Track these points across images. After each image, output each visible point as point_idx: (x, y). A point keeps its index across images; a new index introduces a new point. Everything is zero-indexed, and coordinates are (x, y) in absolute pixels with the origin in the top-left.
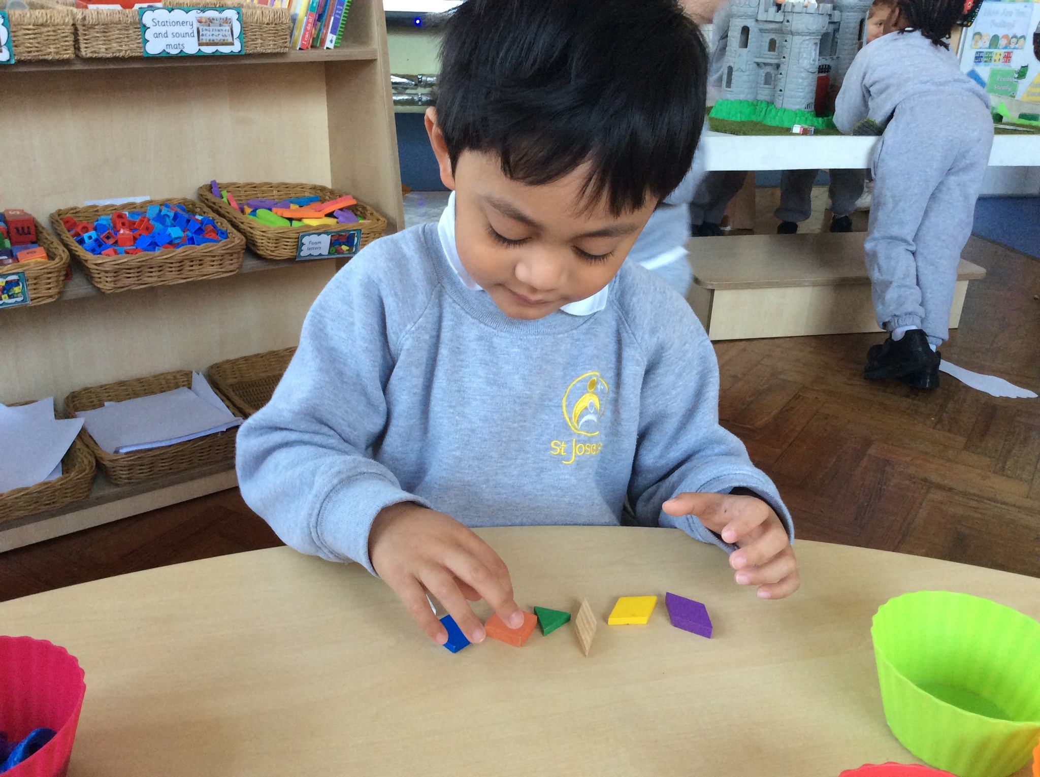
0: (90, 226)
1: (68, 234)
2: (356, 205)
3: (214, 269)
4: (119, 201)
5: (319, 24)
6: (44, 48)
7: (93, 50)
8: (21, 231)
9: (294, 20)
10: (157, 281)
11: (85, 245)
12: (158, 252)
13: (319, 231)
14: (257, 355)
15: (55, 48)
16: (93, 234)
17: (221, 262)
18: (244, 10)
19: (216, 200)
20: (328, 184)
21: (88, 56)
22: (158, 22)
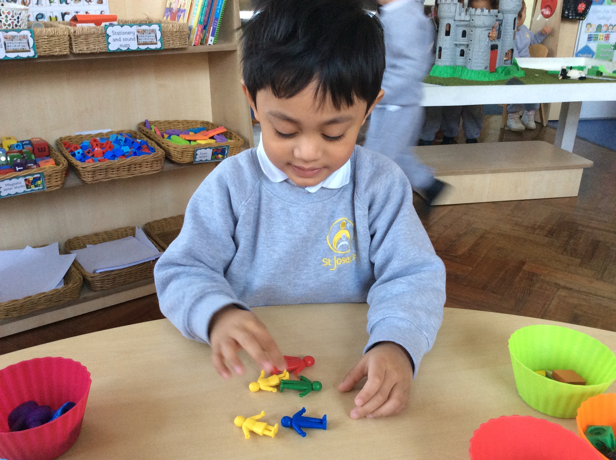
0: (79, 146)
1: (67, 151)
2: (226, 132)
3: (147, 170)
4: (94, 132)
5: (204, 31)
6: (53, 49)
7: (80, 49)
8: (40, 150)
9: (190, 29)
10: (116, 177)
11: (76, 157)
12: (116, 161)
13: (205, 147)
14: (171, 218)
15: (58, 49)
16: (80, 151)
17: (151, 165)
18: (162, 25)
19: (148, 131)
20: (211, 120)
21: (77, 52)
22: (115, 32)
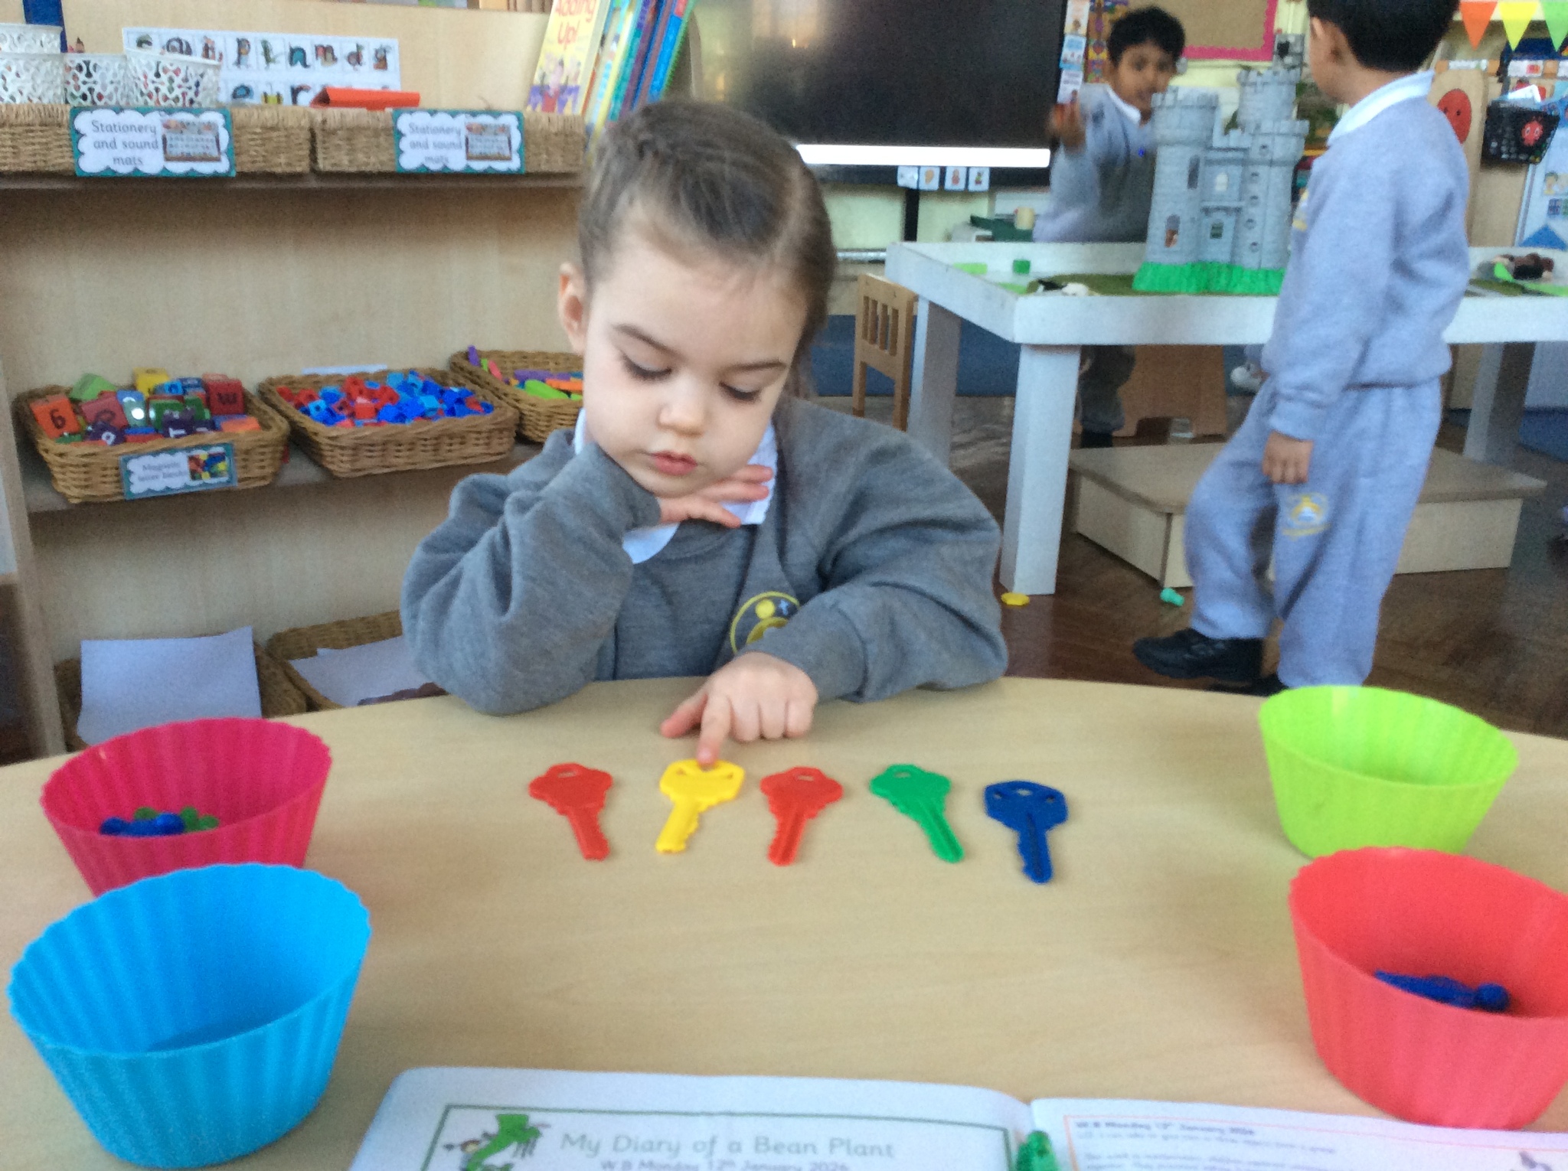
0: (316, 396)
1: (288, 404)
6: (272, 158)
7: (333, 161)
8: (225, 400)
9: (589, 131)
10: (405, 464)
11: (312, 416)
12: (407, 426)
15: (287, 158)
16: (322, 403)
17: (487, 441)
18: (525, 118)
19: (473, 368)
21: (325, 170)
22: (417, 128)
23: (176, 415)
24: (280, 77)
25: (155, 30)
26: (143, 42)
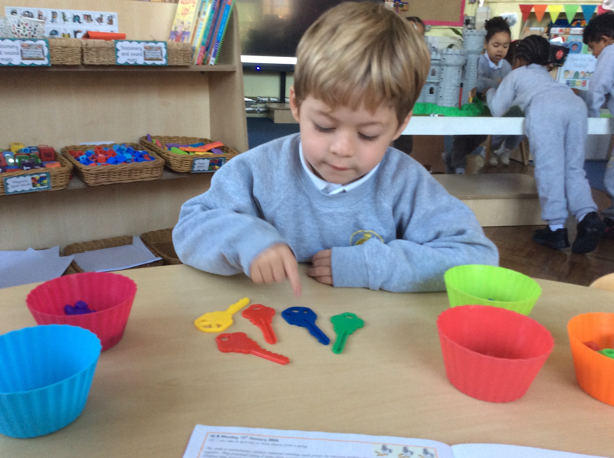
0: (83, 153)
1: (72, 157)
2: (223, 147)
3: (148, 175)
4: (98, 144)
5: (206, 52)
6: (65, 59)
7: (91, 61)
8: (47, 155)
9: (193, 50)
10: (117, 180)
11: (81, 162)
12: (118, 165)
13: (203, 158)
14: (167, 229)
15: (72, 59)
16: (85, 156)
17: (151, 172)
18: (168, 44)
19: (149, 143)
20: (208, 137)
21: (87, 64)
22: (124, 47)
23: (27, 161)
24: (70, 27)
25: (18, 8)
26: (14, 12)
